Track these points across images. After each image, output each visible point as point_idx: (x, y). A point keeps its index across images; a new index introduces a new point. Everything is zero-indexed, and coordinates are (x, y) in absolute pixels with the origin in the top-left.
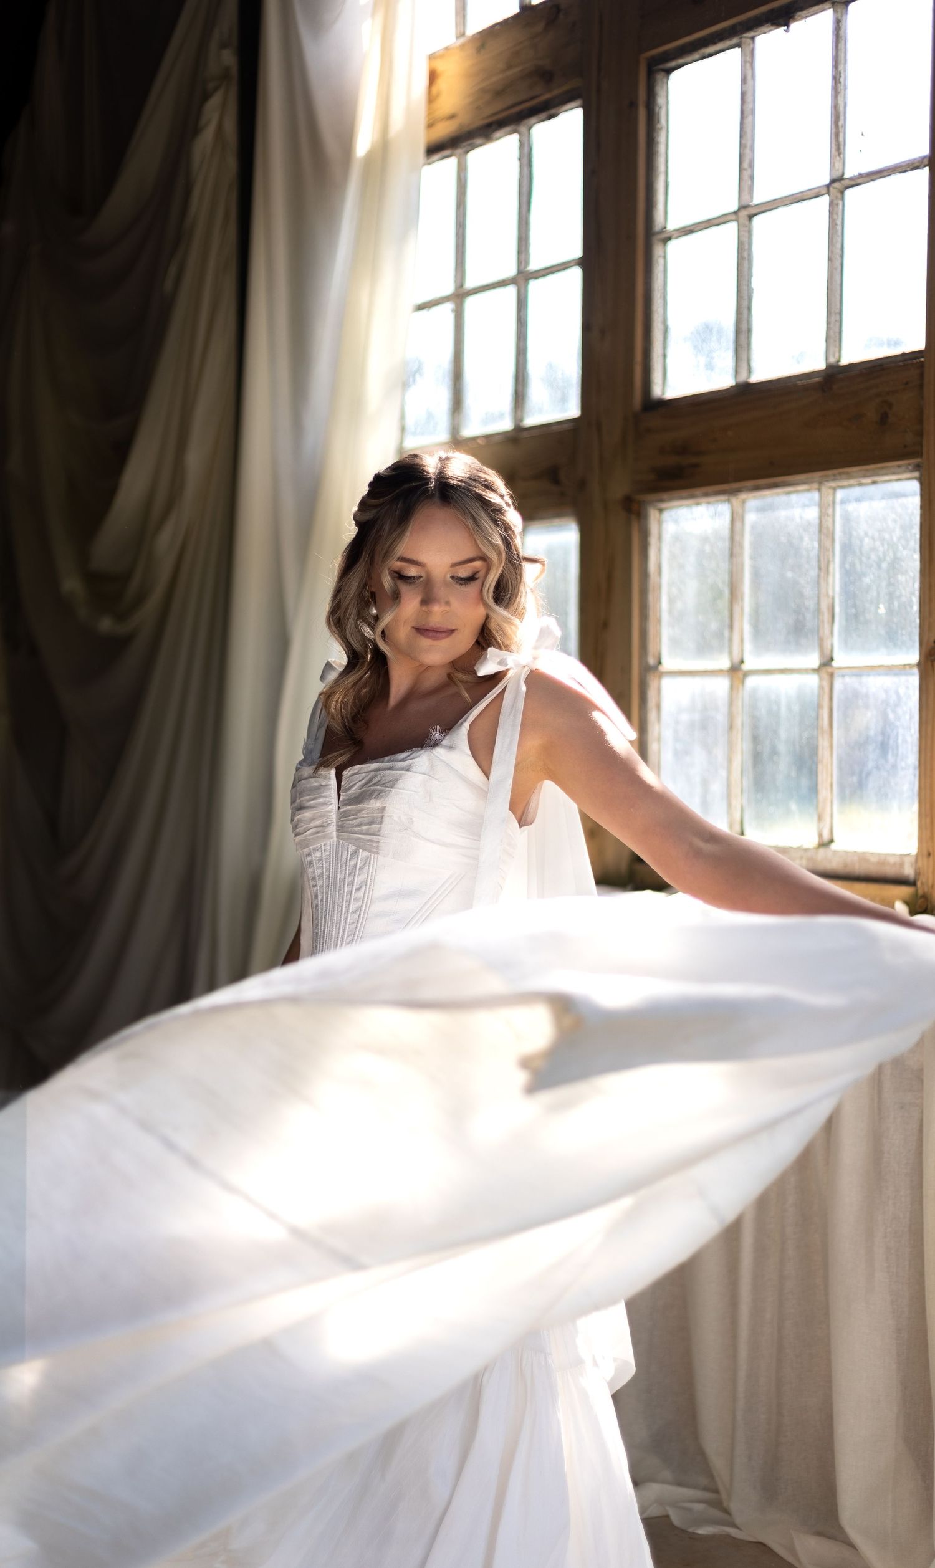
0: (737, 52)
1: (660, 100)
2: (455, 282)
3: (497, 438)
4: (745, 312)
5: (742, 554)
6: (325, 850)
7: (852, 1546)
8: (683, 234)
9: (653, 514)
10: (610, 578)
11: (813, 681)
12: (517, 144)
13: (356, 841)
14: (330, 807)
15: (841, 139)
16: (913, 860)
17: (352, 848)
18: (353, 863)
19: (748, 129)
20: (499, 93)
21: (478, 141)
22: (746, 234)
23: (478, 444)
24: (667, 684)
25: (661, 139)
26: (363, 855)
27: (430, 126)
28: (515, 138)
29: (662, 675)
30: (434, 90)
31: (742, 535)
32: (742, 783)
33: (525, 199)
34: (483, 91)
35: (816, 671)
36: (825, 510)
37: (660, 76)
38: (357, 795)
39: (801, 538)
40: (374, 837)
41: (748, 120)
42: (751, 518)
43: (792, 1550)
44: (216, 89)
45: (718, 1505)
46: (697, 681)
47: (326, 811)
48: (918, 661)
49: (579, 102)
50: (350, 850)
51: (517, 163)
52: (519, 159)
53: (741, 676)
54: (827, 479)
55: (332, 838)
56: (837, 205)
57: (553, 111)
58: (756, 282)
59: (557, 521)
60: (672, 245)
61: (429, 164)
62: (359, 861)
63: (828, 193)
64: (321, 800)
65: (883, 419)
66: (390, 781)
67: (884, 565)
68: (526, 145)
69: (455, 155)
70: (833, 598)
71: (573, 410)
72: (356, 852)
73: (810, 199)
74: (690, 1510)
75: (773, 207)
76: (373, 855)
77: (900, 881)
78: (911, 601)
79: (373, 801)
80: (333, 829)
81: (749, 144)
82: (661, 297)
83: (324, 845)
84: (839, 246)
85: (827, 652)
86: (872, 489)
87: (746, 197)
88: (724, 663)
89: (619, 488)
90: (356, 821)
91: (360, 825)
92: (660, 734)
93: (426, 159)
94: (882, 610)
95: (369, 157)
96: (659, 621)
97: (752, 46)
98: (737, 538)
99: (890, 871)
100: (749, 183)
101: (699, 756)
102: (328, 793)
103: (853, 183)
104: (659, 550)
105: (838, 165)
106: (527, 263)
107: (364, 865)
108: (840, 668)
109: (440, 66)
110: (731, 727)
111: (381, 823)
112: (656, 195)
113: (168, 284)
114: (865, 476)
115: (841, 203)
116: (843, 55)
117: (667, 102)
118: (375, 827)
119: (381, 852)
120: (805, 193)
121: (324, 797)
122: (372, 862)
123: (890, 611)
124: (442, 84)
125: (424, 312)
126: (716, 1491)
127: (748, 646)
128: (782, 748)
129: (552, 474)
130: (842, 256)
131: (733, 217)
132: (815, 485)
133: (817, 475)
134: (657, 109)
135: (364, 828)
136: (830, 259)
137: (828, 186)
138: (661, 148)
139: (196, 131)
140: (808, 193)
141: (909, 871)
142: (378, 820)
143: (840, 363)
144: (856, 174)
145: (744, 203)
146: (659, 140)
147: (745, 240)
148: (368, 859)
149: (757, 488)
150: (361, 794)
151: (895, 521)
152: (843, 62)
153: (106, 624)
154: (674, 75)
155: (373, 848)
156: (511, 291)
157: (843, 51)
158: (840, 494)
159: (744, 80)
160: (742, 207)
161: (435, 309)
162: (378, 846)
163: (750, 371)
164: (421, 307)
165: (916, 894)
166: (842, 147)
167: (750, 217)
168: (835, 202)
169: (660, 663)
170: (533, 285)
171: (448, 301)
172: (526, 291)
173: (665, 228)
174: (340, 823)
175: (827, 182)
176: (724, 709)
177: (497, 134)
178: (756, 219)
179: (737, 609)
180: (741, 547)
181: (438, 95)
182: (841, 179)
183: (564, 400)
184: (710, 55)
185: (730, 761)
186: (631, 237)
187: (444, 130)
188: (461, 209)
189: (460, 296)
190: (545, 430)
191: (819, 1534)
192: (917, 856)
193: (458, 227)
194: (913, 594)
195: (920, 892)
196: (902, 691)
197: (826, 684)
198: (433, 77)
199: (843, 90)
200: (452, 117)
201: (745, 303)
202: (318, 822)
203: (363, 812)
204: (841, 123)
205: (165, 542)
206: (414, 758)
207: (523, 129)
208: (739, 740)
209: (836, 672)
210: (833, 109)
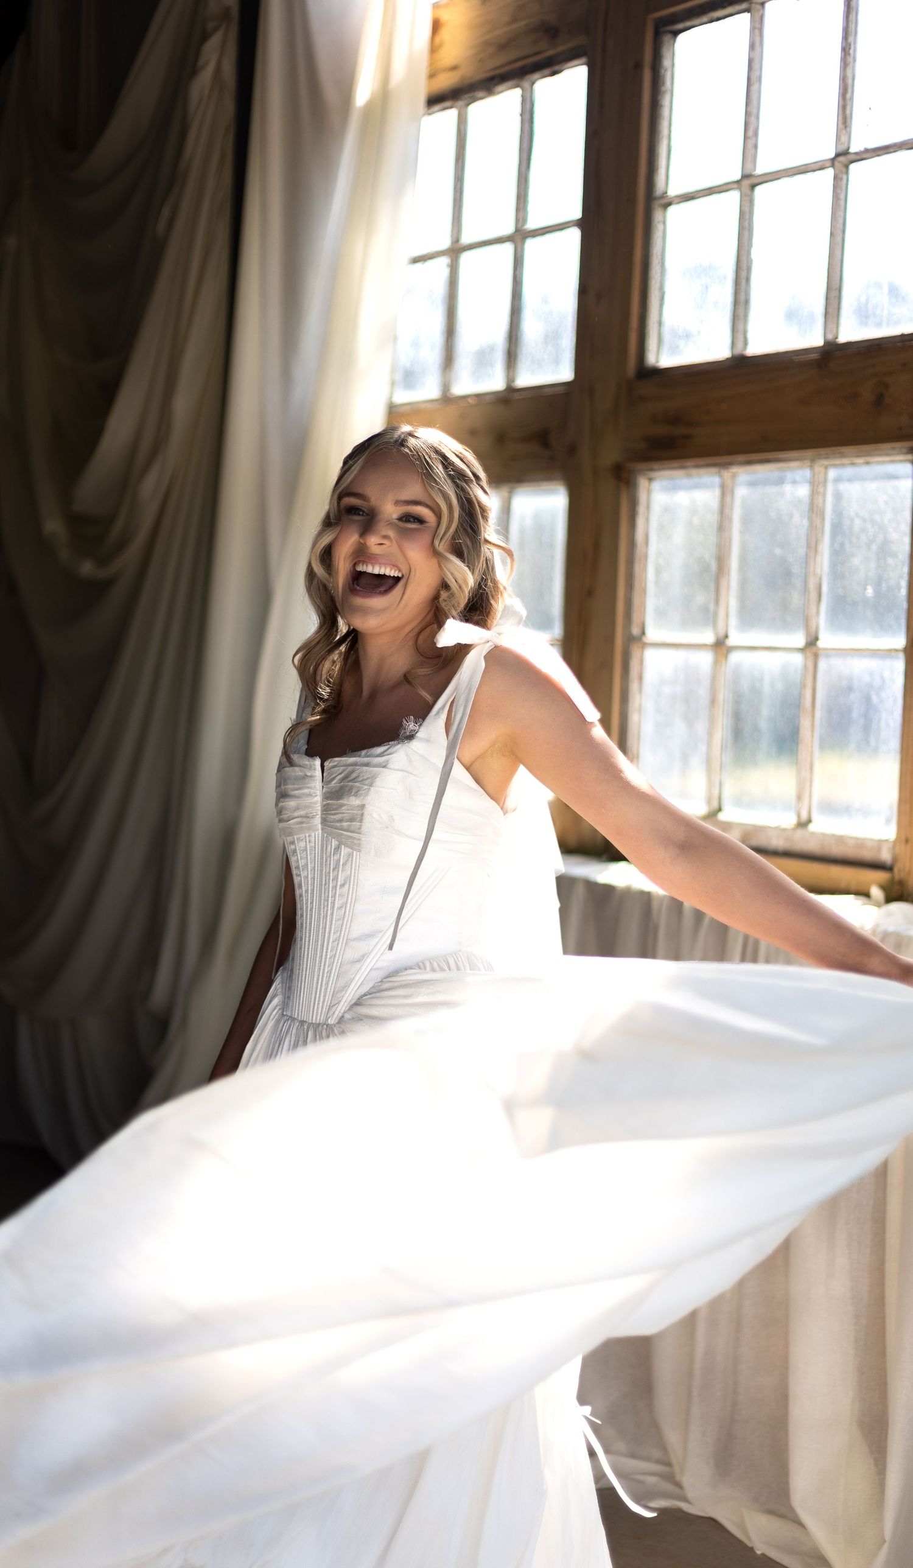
0: (746, 16)
1: (666, 63)
2: (452, 236)
3: (488, 397)
4: (743, 282)
5: (730, 529)
6: (310, 841)
7: (801, 1525)
8: (684, 200)
9: (642, 483)
10: (597, 545)
11: (798, 659)
12: (519, 99)
13: (338, 836)
14: (315, 799)
15: (848, 112)
16: (890, 845)
17: (334, 843)
18: (336, 857)
19: (754, 97)
20: (503, 47)
21: (480, 94)
22: (748, 204)
23: (468, 402)
24: (650, 654)
25: (665, 101)
26: (344, 851)
27: (432, 76)
28: (517, 92)
29: (644, 645)
30: (437, 40)
31: (732, 509)
32: (721, 759)
33: (525, 156)
34: (487, 43)
35: (802, 650)
36: (817, 487)
37: (667, 38)
38: (337, 789)
39: (791, 516)
40: (356, 834)
41: (754, 88)
42: (741, 492)
43: (742, 1526)
44: (216, 29)
45: (670, 1478)
46: (680, 655)
47: (311, 803)
48: (904, 647)
49: (584, 60)
50: (333, 844)
51: (519, 119)
52: (521, 115)
53: (725, 651)
54: (820, 457)
55: (318, 830)
56: (841, 179)
57: (556, 68)
58: (756, 253)
59: (546, 486)
60: (672, 210)
61: (430, 114)
62: (342, 857)
63: (833, 166)
64: (306, 791)
65: (879, 400)
66: (368, 778)
67: (874, 547)
68: (528, 100)
69: (456, 107)
70: (820, 579)
71: (565, 373)
72: (339, 848)
73: (814, 171)
74: (641, 1482)
75: (776, 177)
76: (355, 852)
77: (876, 866)
78: (899, 584)
79: (352, 798)
80: (317, 821)
81: (754, 111)
82: (659, 262)
83: (309, 836)
84: (841, 221)
85: (813, 630)
86: (865, 470)
87: (749, 166)
88: (709, 637)
89: (610, 455)
90: (337, 816)
91: (341, 821)
92: (640, 706)
93: (426, 109)
94: (870, 591)
95: (369, 107)
96: (644, 591)
97: (761, 12)
98: (727, 511)
99: (867, 855)
100: (753, 151)
101: (679, 729)
102: (312, 785)
103: (858, 157)
104: (647, 520)
105: (844, 139)
106: (525, 221)
107: (347, 860)
108: (825, 649)
109: (445, 16)
110: (713, 701)
111: (361, 821)
112: (658, 159)
113: (161, 227)
114: (858, 456)
115: (845, 177)
116: (853, 25)
117: (673, 65)
118: (356, 824)
119: (362, 849)
120: (810, 166)
121: (308, 788)
122: (354, 859)
123: (878, 593)
124: (445, 34)
125: (419, 265)
126: (669, 1464)
127: (733, 621)
128: (763, 725)
129: (542, 438)
130: (844, 231)
131: (735, 186)
132: (807, 463)
133: (810, 453)
134: (663, 71)
135: (345, 824)
136: (832, 234)
137: (833, 160)
138: (665, 112)
139: (194, 72)
140: (813, 165)
141: (886, 856)
142: (358, 816)
143: (837, 340)
144: (862, 149)
145: (747, 172)
146: (663, 103)
147: (747, 209)
148: (350, 856)
149: (749, 463)
150: (341, 788)
151: (886, 503)
152: (853, 33)
153: (87, 568)
154: (682, 38)
155: (355, 846)
156: (508, 248)
157: (854, 21)
158: (832, 473)
159: (752, 47)
160: (745, 176)
161: (430, 263)
162: (359, 845)
163: (746, 343)
164: (416, 260)
165: (892, 879)
166: (848, 120)
167: (753, 187)
168: (840, 176)
169: (643, 633)
170: (530, 244)
171: (444, 255)
172: (522, 250)
173: (666, 193)
174: (323, 816)
175: (833, 155)
176: (706, 683)
177: (500, 88)
178: (758, 189)
179: (723, 584)
180: (730, 520)
181: (440, 46)
182: (846, 153)
183: (557, 361)
184: (718, 19)
185: (710, 735)
186: (632, 201)
187: (445, 81)
188: (460, 163)
189: (455, 251)
190: (537, 393)
191: (771, 1512)
192: (895, 842)
193: (456, 180)
194: (901, 577)
195: (897, 878)
196: (886, 674)
197: (810, 665)
198: (436, 26)
199: (852, 62)
200: (454, 68)
201: (743, 274)
202: (302, 813)
203: (343, 808)
204: (848, 96)
205: (150, 486)
206: (388, 755)
207: (526, 84)
208: (721, 713)
209: (820, 652)
210: (841, 82)
